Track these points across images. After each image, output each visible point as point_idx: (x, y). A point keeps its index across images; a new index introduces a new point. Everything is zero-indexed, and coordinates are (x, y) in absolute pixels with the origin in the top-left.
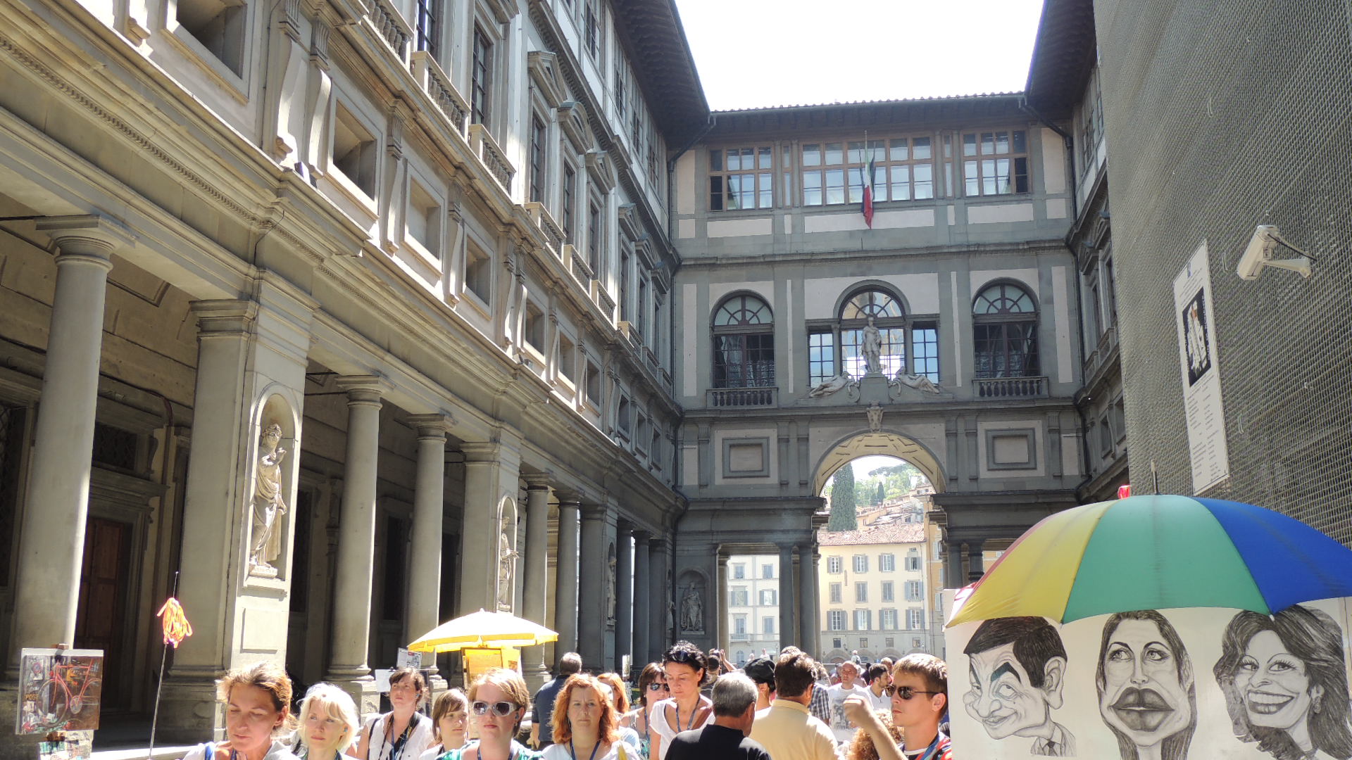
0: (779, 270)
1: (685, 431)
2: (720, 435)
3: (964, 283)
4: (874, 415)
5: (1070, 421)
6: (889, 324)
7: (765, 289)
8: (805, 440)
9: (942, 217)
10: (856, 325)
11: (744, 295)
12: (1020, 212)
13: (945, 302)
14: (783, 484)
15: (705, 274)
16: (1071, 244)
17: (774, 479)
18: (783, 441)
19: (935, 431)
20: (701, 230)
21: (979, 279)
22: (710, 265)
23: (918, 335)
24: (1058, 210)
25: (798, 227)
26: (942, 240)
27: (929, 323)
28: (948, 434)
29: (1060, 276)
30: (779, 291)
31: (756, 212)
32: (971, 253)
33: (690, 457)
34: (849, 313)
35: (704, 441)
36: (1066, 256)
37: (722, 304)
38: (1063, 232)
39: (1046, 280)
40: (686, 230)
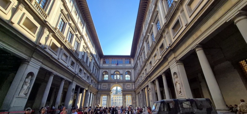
0: (109, 69)
1: (99, 84)
2: (102, 84)
3: (125, 71)
4: (116, 83)
5: (134, 83)
6: (118, 74)
7: (108, 71)
8: (110, 85)
9: (123, 65)
10: (115, 74)
11: (106, 71)
12: (130, 65)
13: (123, 73)
14: (108, 89)
15: (102, 69)
16: (134, 68)
17: (107, 88)
18: (108, 85)
19: (122, 84)
20: (102, 65)
21: (126, 71)
22: (103, 68)
23: (121, 75)
24: (133, 65)
25: (111, 65)
26: (123, 67)
27: (122, 74)
28: (123, 85)
29: (133, 71)
30: (109, 71)
31: (108, 64)
32: (126, 68)
33: (99, 86)
34: (115, 73)
35: (101, 85)
36: (133, 69)
37: (103, 72)
38: (133, 67)
39: (132, 71)
40: (101, 65)
